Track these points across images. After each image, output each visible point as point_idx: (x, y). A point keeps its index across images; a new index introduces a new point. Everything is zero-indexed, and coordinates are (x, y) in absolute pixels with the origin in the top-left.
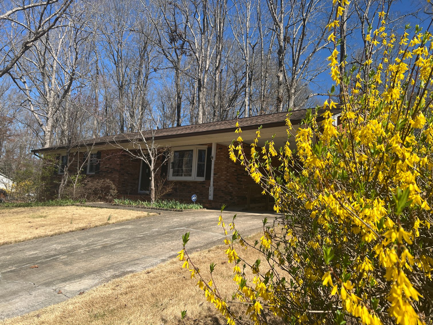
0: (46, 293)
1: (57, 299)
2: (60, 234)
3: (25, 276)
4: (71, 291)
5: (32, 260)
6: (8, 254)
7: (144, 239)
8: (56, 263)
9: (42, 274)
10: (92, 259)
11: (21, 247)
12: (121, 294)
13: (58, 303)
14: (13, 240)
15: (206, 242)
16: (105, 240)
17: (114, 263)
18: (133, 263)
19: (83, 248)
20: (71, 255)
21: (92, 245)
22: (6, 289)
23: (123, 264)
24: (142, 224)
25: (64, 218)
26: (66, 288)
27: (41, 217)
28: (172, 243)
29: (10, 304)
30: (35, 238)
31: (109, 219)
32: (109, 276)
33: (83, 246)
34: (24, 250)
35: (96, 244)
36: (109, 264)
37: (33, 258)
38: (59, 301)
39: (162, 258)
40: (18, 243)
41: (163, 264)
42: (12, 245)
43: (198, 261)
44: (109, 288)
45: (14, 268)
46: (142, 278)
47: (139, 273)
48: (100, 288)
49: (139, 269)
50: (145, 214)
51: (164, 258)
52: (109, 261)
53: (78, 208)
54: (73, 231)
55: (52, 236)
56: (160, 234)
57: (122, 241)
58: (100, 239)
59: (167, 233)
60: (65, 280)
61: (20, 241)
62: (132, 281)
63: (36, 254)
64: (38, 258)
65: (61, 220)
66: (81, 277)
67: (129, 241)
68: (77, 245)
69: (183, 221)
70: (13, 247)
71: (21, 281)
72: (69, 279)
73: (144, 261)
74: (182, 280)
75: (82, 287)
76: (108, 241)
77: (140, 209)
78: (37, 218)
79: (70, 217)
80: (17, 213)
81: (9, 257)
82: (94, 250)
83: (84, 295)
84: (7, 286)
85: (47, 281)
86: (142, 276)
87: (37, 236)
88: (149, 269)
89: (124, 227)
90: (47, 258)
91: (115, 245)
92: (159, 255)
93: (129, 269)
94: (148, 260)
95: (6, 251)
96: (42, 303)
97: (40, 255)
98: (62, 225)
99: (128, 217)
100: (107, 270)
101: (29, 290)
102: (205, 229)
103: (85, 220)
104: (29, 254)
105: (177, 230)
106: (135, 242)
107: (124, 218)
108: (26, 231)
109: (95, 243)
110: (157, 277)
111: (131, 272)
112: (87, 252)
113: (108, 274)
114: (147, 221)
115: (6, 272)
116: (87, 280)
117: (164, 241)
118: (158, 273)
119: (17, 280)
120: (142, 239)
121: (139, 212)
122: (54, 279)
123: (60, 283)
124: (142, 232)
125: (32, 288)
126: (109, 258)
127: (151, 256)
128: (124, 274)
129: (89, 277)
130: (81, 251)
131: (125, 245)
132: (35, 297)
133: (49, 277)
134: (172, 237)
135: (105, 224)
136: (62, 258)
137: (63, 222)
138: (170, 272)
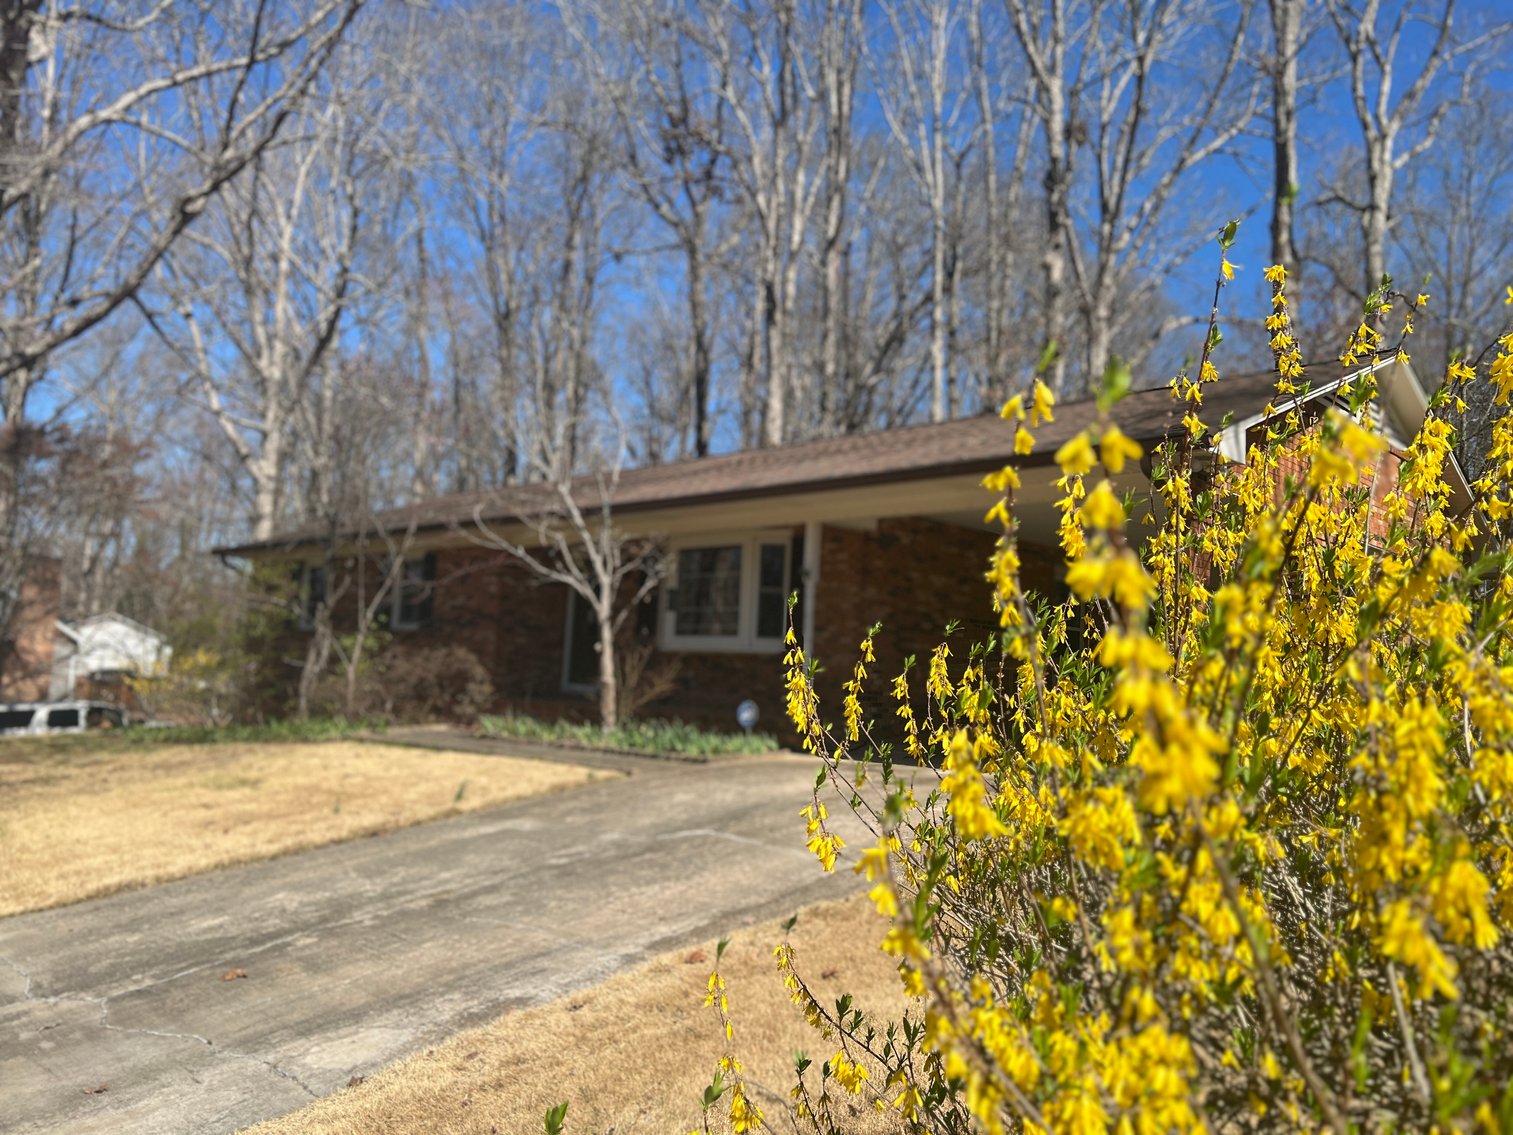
0: (246, 1078)
1: (277, 1101)
2: (299, 851)
3: (182, 1012)
4: (325, 1072)
5: (204, 952)
6: (132, 926)
7: (569, 874)
8: (281, 964)
9: (237, 1006)
10: (397, 951)
11: (174, 902)
12: (482, 1088)
13: (280, 1114)
14: (150, 873)
15: (776, 887)
16: (445, 875)
17: (466, 966)
18: (528, 967)
19: (370, 908)
20: (331, 933)
21: (401, 894)
22: (120, 1060)
23: (496, 969)
24: (569, 812)
25: (314, 789)
26: (309, 1060)
27: (243, 783)
28: (663, 889)
29: (132, 1115)
30: (220, 866)
31: (459, 796)
32: (446, 1016)
33: (371, 900)
34: (182, 912)
35: (411, 892)
36: (452, 971)
37: (209, 942)
38: (285, 1107)
39: (624, 951)
40: (166, 884)
41: (626, 976)
42: (146, 892)
43: (746, 963)
44: (444, 1065)
45: (148, 982)
46: (554, 1028)
47: (547, 1007)
48: (416, 1063)
49: (544, 989)
50: (580, 773)
51: (631, 950)
52: (450, 959)
53: (361, 749)
54: (339, 842)
55: (274, 858)
56: (625, 854)
57: (497, 880)
58: (425, 871)
59: (651, 849)
60: (307, 1029)
61: (171, 879)
62: (519, 1039)
63: (221, 926)
64: (225, 943)
65: (305, 799)
66: (356, 1016)
67: (521, 881)
68: (351, 896)
69: (704, 803)
70: (147, 899)
71: (169, 1032)
72: (319, 1026)
73: (566, 962)
74: (685, 1040)
75: (361, 1056)
76: (451, 879)
77: (562, 753)
78: (230, 787)
79: (333, 784)
80: (167, 768)
81: (136, 937)
82: (404, 914)
83: (365, 1087)
84: (124, 1047)
85: (250, 1031)
86: (552, 1019)
87: (225, 858)
88: (578, 994)
89: (508, 824)
90: (254, 942)
91: (474, 894)
92: (617, 938)
93: (515, 993)
94: (578, 956)
95: (125, 916)
96: (232, 1114)
97: (233, 931)
98: (308, 817)
99: (524, 788)
100: (442, 994)
101: (193, 1064)
102: (778, 835)
103: (384, 799)
104: (201, 925)
105: (685, 840)
106: (541, 884)
107: (511, 792)
108: (194, 842)
109: (411, 886)
110: (604, 1023)
111: (521, 1002)
112: (382, 924)
113: (446, 1009)
114: (585, 801)
115: (123, 997)
116: (376, 1031)
117: (637, 882)
118: (607, 1008)
119: (156, 1028)
120: (565, 873)
121: (561, 769)
122: (272, 1024)
123: (293, 1039)
124: (565, 847)
125: (202, 1055)
126: (452, 948)
127: (590, 942)
128: (499, 1008)
129: (382, 1021)
130: (364, 917)
131: (506, 898)
132: (210, 1090)
133: (256, 1017)
134: (664, 867)
135: (448, 814)
136: (301, 943)
137: (312, 807)
138: (647, 1006)
